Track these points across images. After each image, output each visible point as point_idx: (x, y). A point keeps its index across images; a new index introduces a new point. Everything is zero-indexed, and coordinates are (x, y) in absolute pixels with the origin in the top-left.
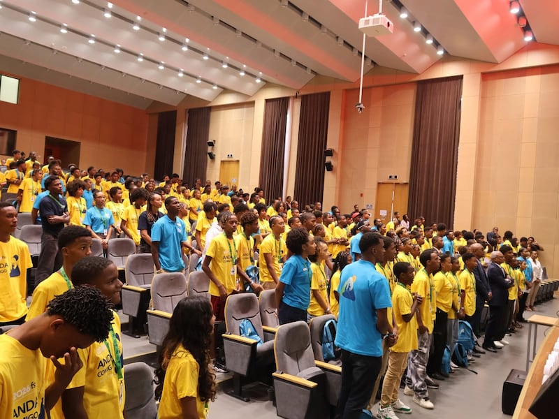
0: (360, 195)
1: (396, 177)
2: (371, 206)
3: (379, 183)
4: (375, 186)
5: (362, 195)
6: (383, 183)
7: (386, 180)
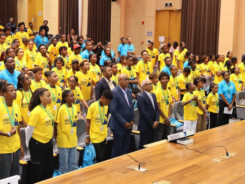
0: (141, 23)
1: (171, 4)
2: (151, 32)
3: (157, 11)
4: (154, 14)
5: (143, 23)
6: (160, 11)
7: (163, 7)
